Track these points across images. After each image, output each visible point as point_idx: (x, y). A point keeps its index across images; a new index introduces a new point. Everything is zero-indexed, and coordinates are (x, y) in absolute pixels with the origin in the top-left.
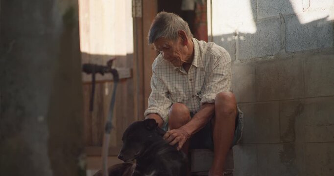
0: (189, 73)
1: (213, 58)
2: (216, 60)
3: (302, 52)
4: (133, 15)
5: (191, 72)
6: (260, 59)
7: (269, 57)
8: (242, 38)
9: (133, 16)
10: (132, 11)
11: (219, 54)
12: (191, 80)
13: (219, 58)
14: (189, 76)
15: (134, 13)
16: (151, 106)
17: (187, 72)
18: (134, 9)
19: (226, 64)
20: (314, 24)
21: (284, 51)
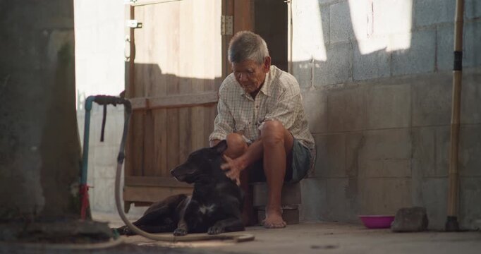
0: (256, 99)
1: (278, 89)
2: (282, 92)
3: (366, 81)
4: (222, 33)
5: (258, 98)
6: (331, 87)
7: (339, 85)
8: (317, 66)
9: (222, 35)
10: (222, 28)
11: (286, 86)
12: (257, 107)
13: (285, 90)
14: (256, 102)
15: (224, 30)
16: (216, 131)
17: (254, 99)
18: (224, 26)
19: (291, 97)
20: (376, 53)
21: (351, 79)
